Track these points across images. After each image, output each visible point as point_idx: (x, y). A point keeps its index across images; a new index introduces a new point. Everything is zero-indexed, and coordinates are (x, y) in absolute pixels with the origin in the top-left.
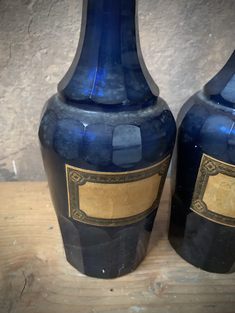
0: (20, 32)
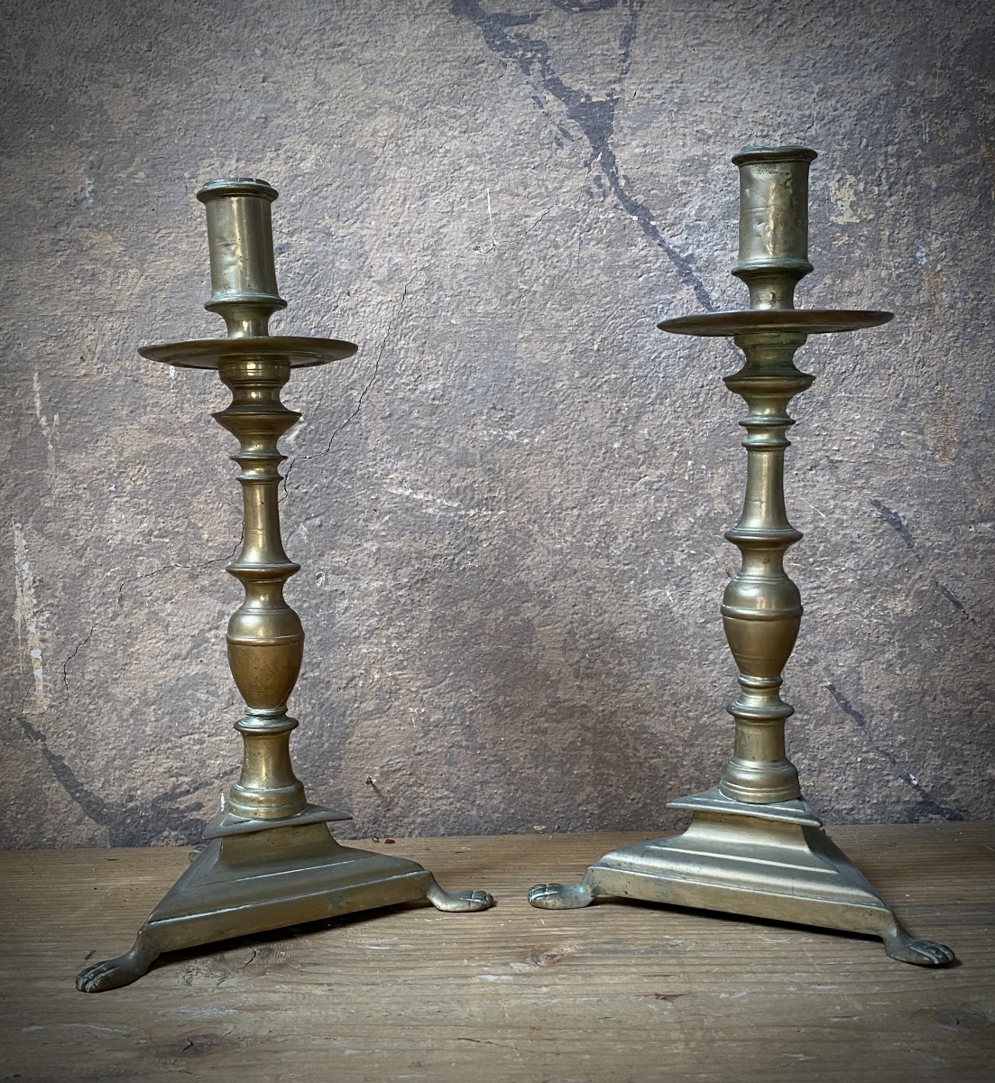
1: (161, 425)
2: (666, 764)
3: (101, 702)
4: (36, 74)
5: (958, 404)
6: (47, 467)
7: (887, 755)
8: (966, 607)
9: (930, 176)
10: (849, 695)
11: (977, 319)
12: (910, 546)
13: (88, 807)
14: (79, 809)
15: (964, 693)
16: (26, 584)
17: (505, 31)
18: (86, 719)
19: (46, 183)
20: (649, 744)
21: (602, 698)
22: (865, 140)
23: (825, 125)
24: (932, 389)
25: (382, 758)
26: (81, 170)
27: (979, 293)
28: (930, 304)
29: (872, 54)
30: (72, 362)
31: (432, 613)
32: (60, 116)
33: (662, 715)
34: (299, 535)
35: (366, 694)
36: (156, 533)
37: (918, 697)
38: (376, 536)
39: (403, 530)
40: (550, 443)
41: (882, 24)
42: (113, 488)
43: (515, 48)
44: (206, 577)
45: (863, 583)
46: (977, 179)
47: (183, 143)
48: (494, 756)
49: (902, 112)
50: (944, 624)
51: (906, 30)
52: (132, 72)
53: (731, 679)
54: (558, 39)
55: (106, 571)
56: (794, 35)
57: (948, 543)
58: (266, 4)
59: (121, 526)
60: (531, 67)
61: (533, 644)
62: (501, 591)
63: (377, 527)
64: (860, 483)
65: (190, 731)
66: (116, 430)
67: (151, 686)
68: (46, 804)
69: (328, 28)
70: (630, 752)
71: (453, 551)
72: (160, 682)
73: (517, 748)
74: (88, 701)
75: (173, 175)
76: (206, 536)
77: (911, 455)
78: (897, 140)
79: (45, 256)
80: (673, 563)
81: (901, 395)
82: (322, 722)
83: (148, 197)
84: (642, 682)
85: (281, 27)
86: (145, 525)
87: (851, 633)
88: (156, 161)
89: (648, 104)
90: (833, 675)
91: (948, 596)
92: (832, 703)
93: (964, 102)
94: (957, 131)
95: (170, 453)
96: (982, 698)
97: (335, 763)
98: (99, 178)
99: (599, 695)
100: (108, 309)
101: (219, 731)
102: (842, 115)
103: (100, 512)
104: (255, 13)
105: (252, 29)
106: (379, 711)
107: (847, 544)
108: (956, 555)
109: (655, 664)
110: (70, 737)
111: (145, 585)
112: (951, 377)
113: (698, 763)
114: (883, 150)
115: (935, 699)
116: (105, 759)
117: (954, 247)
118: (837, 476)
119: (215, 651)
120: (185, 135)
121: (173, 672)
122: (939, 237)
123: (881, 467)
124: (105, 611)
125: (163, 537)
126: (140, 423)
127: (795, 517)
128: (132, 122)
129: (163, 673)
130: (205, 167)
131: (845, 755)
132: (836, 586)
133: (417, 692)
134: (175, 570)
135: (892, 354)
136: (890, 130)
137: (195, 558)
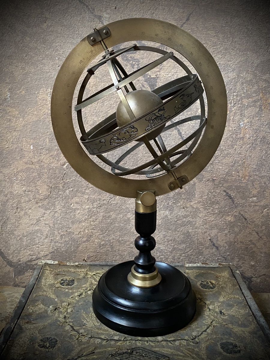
0: (58, 179)
1: (29, 162)
2: (164, 257)
3: (12, 235)
5: (249, 165)
7: (224, 258)
8: (248, 220)
9: (245, 102)
10: (215, 242)
11: (256, 142)
12: (233, 203)
13: (8, 263)
14: (6, 263)
15: (246, 242)
17: (127, 56)
18: (8, 240)
20: (161, 252)
22: (227, 91)
24: (242, 161)
25: (88, 253)
26: (6, 90)
27: (257, 135)
28: (243, 138)
29: (231, 66)
30: (4, 144)
31: (103, 215)
33: (164, 245)
34: (66, 193)
35: (84, 236)
36: (27, 191)
37: (233, 243)
38: (87, 194)
39: (95, 192)
41: (235, 58)
42: (15, 178)
43: (130, 61)
44: (40, 203)
45: (220, 212)
46: (259, 103)
47: (35, 84)
48: (119, 253)
49: (239, 84)
50: (241, 224)
51: (241, 60)
52: (21, 63)
53: (183, 236)
54: (142, 58)
55: (13, 200)
57: (244, 203)
58: (59, 45)
59: (17, 189)
60: (134, 67)
61: (130, 224)
62: (122, 210)
63: (88, 191)
64: (221, 185)
65: (36, 244)
66: (16, 163)
67: (25, 232)
71: (109, 199)
72: (28, 231)
73: (125, 252)
74: (8, 235)
75: (33, 92)
76: (41, 192)
77: (235, 179)
78: (237, 91)
80: (169, 204)
81: (233, 162)
82: (71, 243)
83: (25, 98)
84: (159, 236)
85: (63, 51)
86: (24, 189)
87: (216, 225)
88: (28, 88)
89: (167, 78)
90: (210, 236)
91: (243, 217)
92: (210, 244)
93: (256, 81)
94: (254, 89)
95: (31, 169)
96: (251, 244)
97: (75, 254)
98: (11, 93)
100: (14, 129)
101: (43, 245)
103: (11, 185)
104: (56, 47)
105: (55, 52)
106: (87, 241)
107: (216, 202)
108: (246, 206)
109: (163, 231)
110: (3, 244)
111: (23, 205)
112: (248, 158)
113: (174, 257)
114: (233, 94)
115: (238, 244)
116: (13, 251)
117: (251, 122)
118: (214, 184)
119: (43, 223)
120: (36, 81)
121: (31, 228)
122: (247, 119)
123: (227, 181)
124: (13, 211)
125: (29, 192)
126: (23, 161)
127: (202, 194)
128: (21, 77)
129: (28, 228)
130: (41, 91)
131: (213, 257)
132: (213, 213)
133: (98, 236)
134: (32, 201)
135: (231, 151)
136: (235, 88)
137: (37, 198)
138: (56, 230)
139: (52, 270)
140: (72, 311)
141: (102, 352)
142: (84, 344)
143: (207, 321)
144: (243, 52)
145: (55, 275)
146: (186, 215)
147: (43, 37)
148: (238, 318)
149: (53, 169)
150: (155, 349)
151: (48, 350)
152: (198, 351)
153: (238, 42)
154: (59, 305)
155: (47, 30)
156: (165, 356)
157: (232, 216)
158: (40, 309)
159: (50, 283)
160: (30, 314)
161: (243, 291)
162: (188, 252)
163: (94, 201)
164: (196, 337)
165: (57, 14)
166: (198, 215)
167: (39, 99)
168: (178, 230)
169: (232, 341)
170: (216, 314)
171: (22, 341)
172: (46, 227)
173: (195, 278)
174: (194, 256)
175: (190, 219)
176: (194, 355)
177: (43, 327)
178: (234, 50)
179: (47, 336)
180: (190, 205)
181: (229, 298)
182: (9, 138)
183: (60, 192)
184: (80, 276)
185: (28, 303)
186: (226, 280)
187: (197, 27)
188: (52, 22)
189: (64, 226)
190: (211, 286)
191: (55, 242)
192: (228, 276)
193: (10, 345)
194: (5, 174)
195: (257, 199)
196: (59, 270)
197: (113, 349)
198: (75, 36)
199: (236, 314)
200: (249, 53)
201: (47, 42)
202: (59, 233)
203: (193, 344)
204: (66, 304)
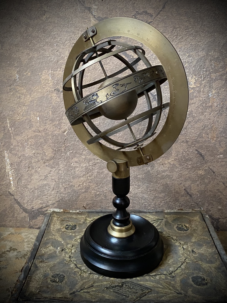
1: (36, 130)
2: (148, 204)
3: (26, 189)
4: (4, 50)
5: (217, 129)
6: (11, 139)
7: (196, 203)
8: (216, 173)
9: (213, 76)
10: (189, 191)
11: (222, 109)
12: (204, 160)
13: (24, 210)
14: (22, 210)
15: (214, 191)
16: (8, 164)
19: (8, 76)
20: (144, 200)
21: (134, 190)
22: (198, 68)
23: (189, 64)
24: (211, 125)
25: (86, 201)
26: (15, 73)
27: (223, 103)
28: (212, 106)
29: (201, 46)
30: (16, 116)
31: (97, 172)
32: (10, 60)
33: (147, 194)
34: (67, 154)
35: (83, 188)
36: (36, 153)
37: (204, 192)
38: (84, 155)
40: (123, 135)
41: (204, 39)
42: (26, 144)
44: (47, 163)
45: (193, 167)
46: (225, 77)
47: (39, 66)
48: (111, 201)
49: (207, 61)
50: (211, 176)
51: (210, 41)
52: (26, 49)
53: (163, 187)
55: (25, 161)
56: (183, 41)
57: (212, 159)
58: (57, 33)
59: (28, 152)
63: (85, 153)
64: (193, 146)
65: (45, 195)
66: (26, 131)
67: (36, 186)
68: (15, 209)
69: (72, 39)
70: (140, 201)
72: (38, 185)
74: (23, 188)
75: (37, 74)
76: (47, 154)
77: (205, 140)
78: (206, 67)
79: (8, 92)
81: (204, 127)
82: (73, 194)
83: (31, 79)
84: (143, 187)
85: (60, 39)
87: (189, 178)
88: (33, 71)
90: (185, 187)
91: (212, 170)
92: (185, 192)
93: (223, 58)
94: (221, 65)
95: (39, 136)
96: (218, 192)
97: (76, 202)
98: (20, 75)
99: (133, 189)
100: (23, 104)
101: (51, 195)
102: (193, 61)
103: (23, 149)
104: (54, 35)
105: (54, 39)
107: (189, 159)
108: (214, 162)
109: (146, 183)
110: (19, 196)
111: (34, 164)
112: (216, 122)
113: (155, 204)
114: (203, 70)
115: (207, 192)
116: (27, 200)
117: (218, 93)
118: (188, 144)
119: (50, 179)
120: (39, 64)
121: (41, 183)
122: (215, 90)
123: (198, 142)
124: (26, 170)
125: (38, 154)
126: (31, 130)
127: (178, 153)
128: (27, 61)
129: (38, 183)
130: (44, 72)
131: (187, 203)
132: (186, 168)
133: (94, 188)
134: (40, 161)
135: (202, 117)
136: (205, 65)
137: (45, 159)
138: (60, 184)
139: (58, 216)
140: (75, 251)
141: (99, 285)
142: (85, 279)
143: (181, 259)
144: (211, 33)
145: (61, 221)
146: (164, 170)
147: (43, 28)
148: (206, 256)
149: (56, 135)
150: (140, 283)
151: (58, 284)
152: (174, 284)
153: (207, 25)
154: (65, 246)
155: (46, 21)
156: (148, 288)
157: (202, 170)
158: (50, 250)
159: (58, 228)
160: (43, 255)
161: (211, 233)
162: (167, 199)
163: (89, 160)
164: (172, 272)
165: (54, 8)
166: (174, 170)
167: (42, 79)
168: (158, 182)
169: (201, 275)
170: (188, 253)
171: (38, 277)
172: (52, 182)
173: (172, 222)
174: (172, 202)
175: (168, 174)
176: (171, 287)
177: (53, 265)
178: (203, 32)
179: (57, 273)
180: (168, 162)
181: (199, 239)
182: (20, 112)
183: (62, 154)
184: (81, 221)
185: (41, 245)
186: (198, 223)
187: (171, 14)
188: (50, 14)
189: (67, 181)
190: (185, 228)
191: (60, 193)
192: (199, 220)
193: (28, 280)
194: (18, 141)
195: (223, 156)
196: (64, 217)
197: (107, 283)
198: (69, 26)
199: (205, 252)
200: (216, 34)
201: (46, 31)
202: (63, 186)
203: (170, 278)
204: (70, 246)
